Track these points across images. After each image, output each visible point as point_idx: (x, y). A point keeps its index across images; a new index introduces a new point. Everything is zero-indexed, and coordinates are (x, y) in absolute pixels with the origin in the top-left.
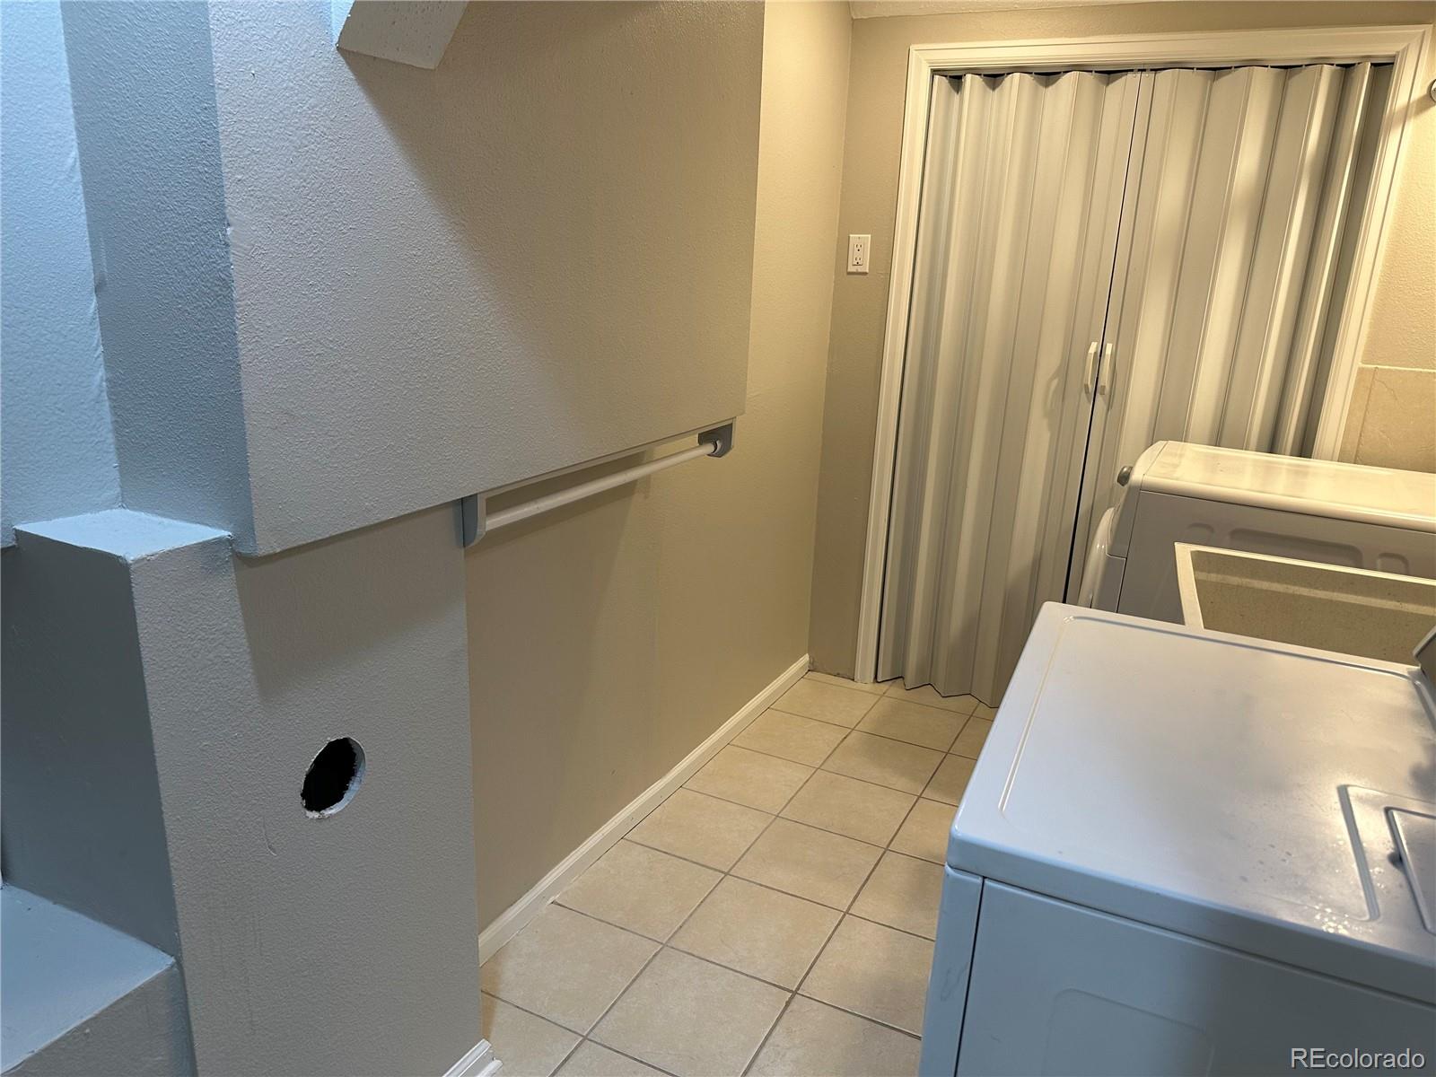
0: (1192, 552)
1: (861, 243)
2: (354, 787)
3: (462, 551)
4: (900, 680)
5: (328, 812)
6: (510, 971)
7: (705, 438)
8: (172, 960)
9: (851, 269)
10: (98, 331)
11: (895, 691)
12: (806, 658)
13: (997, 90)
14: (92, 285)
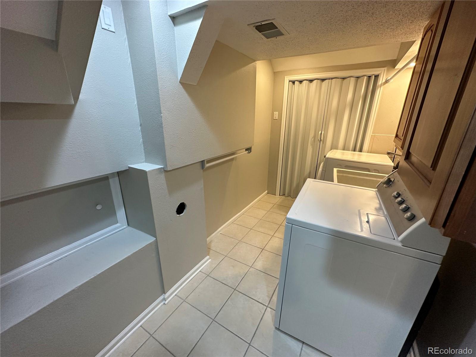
0: (337, 170)
1: (276, 114)
2: (185, 211)
3: (202, 170)
4: (284, 195)
5: (180, 215)
6: (213, 245)
7: (247, 150)
8: (155, 239)
9: (274, 118)
10: (141, 133)
11: (283, 197)
12: (267, 191)
13: (302, 84)
14: (140, 125)
